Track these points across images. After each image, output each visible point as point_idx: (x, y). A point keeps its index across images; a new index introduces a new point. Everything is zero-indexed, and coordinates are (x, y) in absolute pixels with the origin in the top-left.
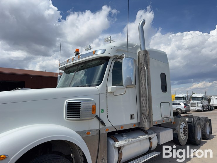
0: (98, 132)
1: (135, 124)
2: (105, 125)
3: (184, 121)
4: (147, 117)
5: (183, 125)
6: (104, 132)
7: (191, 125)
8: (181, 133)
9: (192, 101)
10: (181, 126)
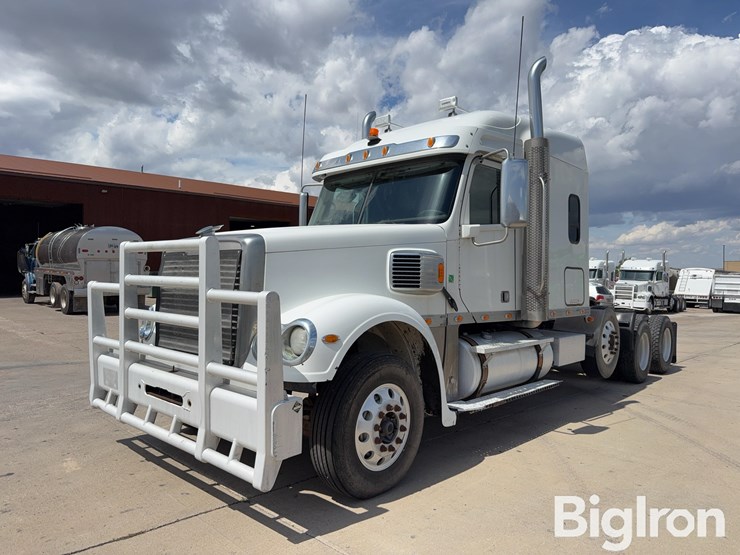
0: (443, 321)
1: (509, 313)
2: (456, 310)
3: (613, 319)
4: (537, 298)
5: (609, 328)
6: (455, 323)
7: (629, 331)
8: (604, 347)
9: (619, 282)
10: (605, 331)
